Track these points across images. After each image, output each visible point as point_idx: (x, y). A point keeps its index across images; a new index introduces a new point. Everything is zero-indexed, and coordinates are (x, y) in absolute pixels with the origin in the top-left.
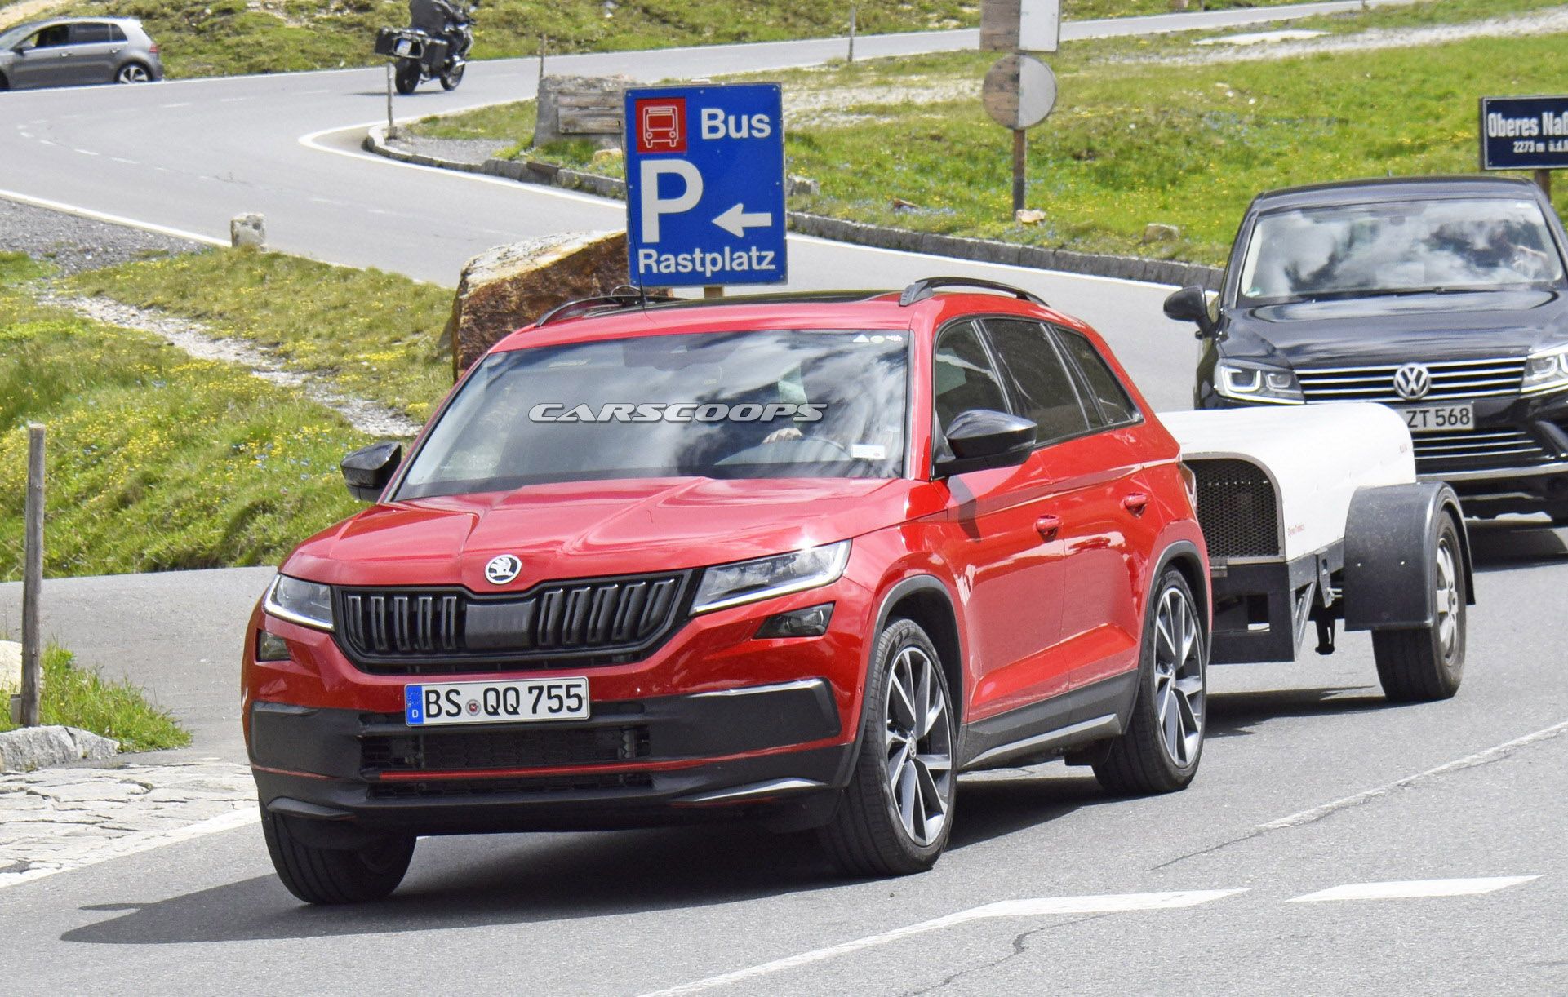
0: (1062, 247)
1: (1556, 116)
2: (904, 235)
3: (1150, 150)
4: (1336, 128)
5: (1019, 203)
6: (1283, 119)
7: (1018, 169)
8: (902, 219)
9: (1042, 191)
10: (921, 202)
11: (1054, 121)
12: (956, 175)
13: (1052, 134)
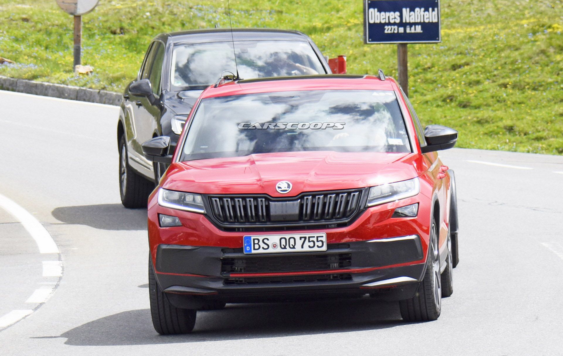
0: (104, 88)
1: (410, 11)
2: (5, 80)
3: (159, 29)
4: (275, 17)
5: (77, 61)
6: (242, 10)
7: (77, 40)
8: (4, 70)
9: (91, 54)
10: (16, 60)
11: (99, 10)
12: (38, 43)
13: (98, 18)
